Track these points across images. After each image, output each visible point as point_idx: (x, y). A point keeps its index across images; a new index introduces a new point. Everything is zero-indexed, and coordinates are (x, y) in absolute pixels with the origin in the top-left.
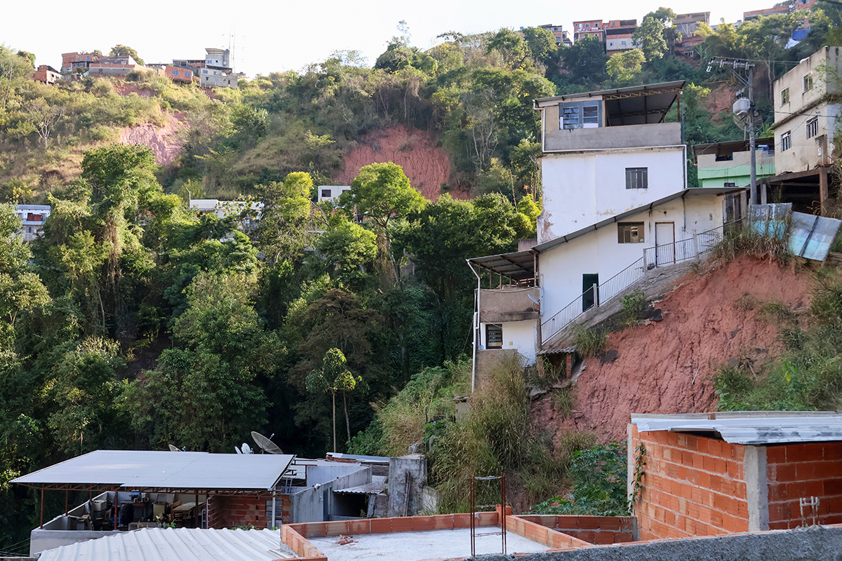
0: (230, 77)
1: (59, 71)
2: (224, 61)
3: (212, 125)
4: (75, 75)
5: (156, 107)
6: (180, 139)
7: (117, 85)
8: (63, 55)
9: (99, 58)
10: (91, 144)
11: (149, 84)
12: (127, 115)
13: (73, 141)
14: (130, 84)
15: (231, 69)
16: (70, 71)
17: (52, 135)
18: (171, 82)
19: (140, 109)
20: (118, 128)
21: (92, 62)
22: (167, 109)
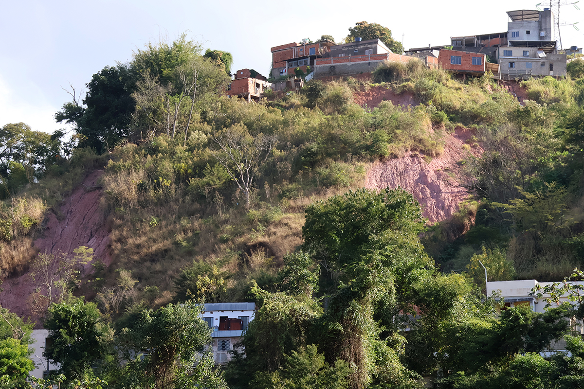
0: (552, 58)
1: (268, 77)
2: (541, 30)
3: (521, 146)
4: (292, 80)
5: (424, 123)
6: (468, 175)
7: (359, 91)
8: (274, 50)
9: (329, 48)
10: (318, 193)
11: (412, 85)
12: (376, 140)
13: (290, 191)
14: (380, 87)
15: (554, 43)
16: (284, 74)
17: (258, 183)
18: (449, 77)
19: (397, 128)
20: (361, 163)
21: (319, 57)
22: (443, 124)
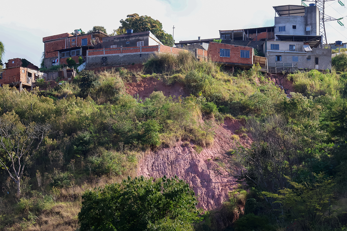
0: (318, 52)
1: (39, 67)
2: (306, 25)
3: (290, 138)
4: (65, 70)
5: (194, 113)
6: (237, 165)
7: (131, 82)
8: (47, 40)
9: (101, 39)
10: (90, 181)
11: (182, 76)
12: (148, 130)
13: (61, 180)
14: (151, 78)
15: (320, 38)
16: (56, 64)
17: (30, 172)
18: (218, 69)
19: (169, 118)
20: (133, 152)
21: (91, 48)
22: (213, 114)
